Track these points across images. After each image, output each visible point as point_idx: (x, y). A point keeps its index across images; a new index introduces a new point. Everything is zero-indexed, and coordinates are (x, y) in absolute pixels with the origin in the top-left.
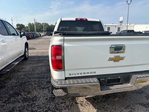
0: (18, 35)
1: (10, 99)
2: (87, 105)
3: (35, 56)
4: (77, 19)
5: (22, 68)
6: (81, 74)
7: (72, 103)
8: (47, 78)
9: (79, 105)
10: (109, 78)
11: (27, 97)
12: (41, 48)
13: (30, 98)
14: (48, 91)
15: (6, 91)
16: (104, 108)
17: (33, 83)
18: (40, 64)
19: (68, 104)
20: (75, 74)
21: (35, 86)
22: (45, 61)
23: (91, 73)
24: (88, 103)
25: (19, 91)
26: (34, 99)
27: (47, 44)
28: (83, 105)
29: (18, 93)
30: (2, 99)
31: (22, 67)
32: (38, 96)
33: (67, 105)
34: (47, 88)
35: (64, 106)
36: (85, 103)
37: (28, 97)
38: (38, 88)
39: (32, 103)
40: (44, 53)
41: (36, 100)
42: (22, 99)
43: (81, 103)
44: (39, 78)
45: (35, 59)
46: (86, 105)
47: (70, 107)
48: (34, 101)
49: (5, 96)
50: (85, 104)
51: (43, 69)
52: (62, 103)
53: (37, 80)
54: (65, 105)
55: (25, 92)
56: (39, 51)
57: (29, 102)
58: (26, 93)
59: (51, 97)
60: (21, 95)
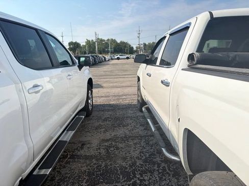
0: (74, 64)
3: (104, 106)
40: (119, 96)
45: (107, 115)
51: (132, 153)
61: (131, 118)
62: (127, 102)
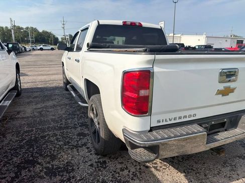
0: (3, 49)
1: (21, 174)
2: (164, 167)
3: (32, 89)
4: (125, 22)
5: (18, 113)
6: (175, 119)
7: (138, 167)
8: (76, 128)
9: (153, 169)
10: (213, 123)
11: (52, 165)
12: (37, 73)
13: (60, 168)
14: (87, 150)
15: (6, 160)
16: (192, 169)
17: (52, 139)
18: (50, 103)
19: (133, 170)
20: (166, 121)
21: (60, 143)
22: (56, 97)
23: (190, 116)
24: (165, 165)
25: (32, 156)
26: (68, 168)
27: (44, 65)
28: (158, 168)
29: (31, 160)
30: (3, 176)
31: (16, 110)
32: (72, 162)
33: (133, 172)
34: (83, 145)
35: (128, 175)
36: (159, 165)
37: (55, 167)
38: (67, 147)
39: (68, 177)
40: (46, 82)
41: (73, 170)
42: (45, 170)
43: (154, 165)
44: (60, 128)
45: (36, 94)
46: (164, 169)
47: (139, 175)
48: (70, 172)
49: (6, 168)
50: (161, 167)
51: (59, 112)
52: (122, 170)
53: (58, 133)
54: (129, 172)
55: (44, 157)
56: (35, 78)
57: (62, 176)
58: (48, 159)
59: (98, 162)
60: (39, 164)
61: (58, 95)
62: (54, 85)
